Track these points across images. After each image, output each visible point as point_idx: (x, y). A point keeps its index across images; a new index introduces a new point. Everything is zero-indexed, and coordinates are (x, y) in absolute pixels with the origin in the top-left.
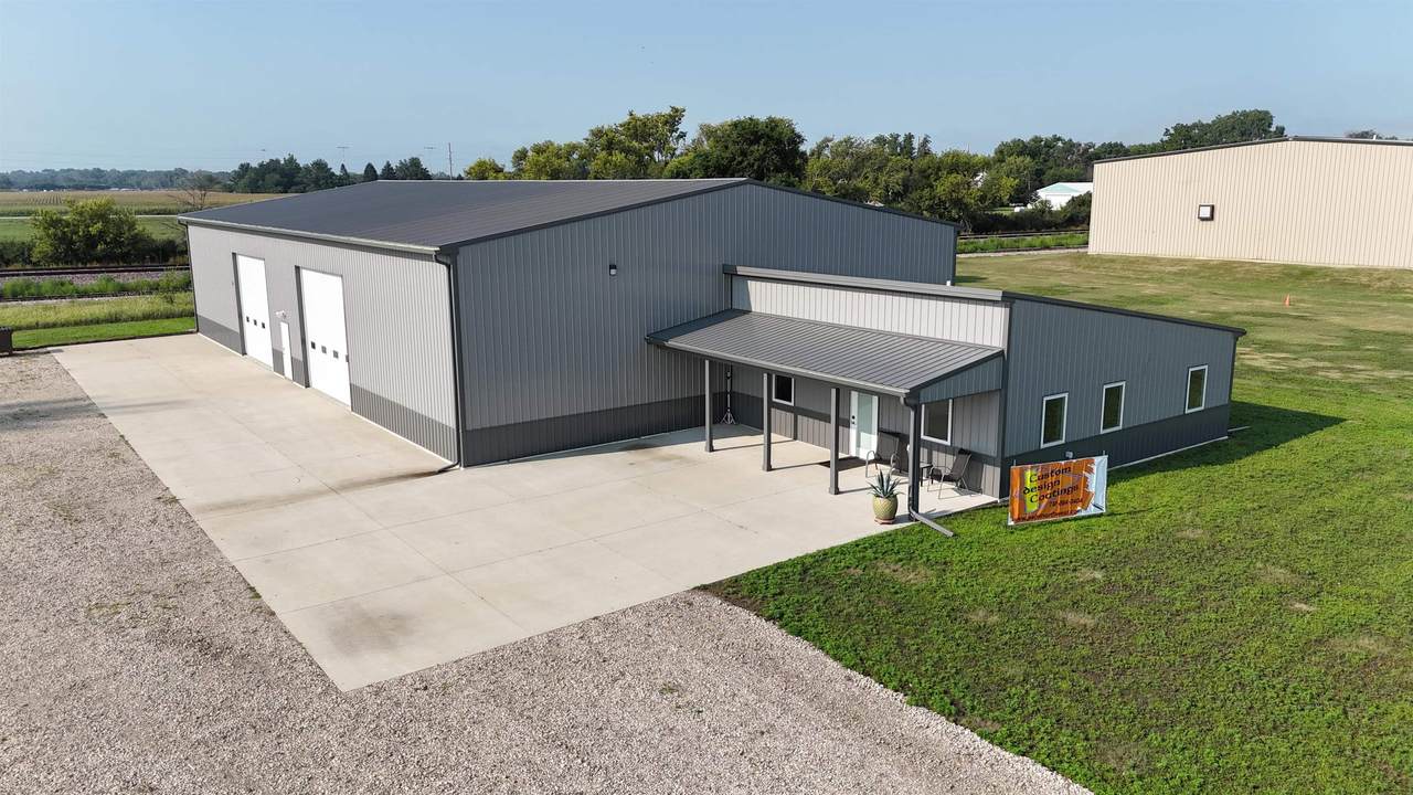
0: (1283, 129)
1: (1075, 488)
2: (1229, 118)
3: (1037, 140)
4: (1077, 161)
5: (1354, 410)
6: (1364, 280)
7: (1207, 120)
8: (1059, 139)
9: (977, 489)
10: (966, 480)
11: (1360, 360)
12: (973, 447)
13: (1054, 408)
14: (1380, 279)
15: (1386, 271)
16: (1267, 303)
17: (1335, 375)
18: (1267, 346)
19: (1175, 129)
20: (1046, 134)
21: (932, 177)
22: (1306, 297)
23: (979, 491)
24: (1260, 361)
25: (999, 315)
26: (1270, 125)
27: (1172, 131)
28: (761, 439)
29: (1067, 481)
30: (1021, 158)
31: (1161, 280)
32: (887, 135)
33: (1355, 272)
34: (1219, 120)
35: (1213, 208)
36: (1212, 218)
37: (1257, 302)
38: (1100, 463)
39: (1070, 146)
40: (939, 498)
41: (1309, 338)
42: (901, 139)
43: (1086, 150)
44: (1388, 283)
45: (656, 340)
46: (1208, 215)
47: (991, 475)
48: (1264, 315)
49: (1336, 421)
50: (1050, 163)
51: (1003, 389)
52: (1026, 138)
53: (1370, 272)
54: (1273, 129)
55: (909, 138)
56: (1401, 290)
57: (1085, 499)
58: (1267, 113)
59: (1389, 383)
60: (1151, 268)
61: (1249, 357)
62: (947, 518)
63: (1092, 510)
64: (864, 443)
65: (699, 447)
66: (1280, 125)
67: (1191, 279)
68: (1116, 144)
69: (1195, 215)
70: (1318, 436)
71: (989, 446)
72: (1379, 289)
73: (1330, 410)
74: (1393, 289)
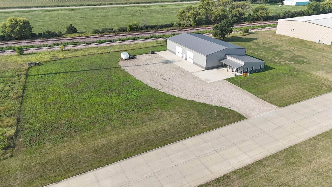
5: (277, 68)
6: (308, 44)
9: (242, 74)
11: (288, 60)
13: (248, 69)
14: (310, 44)
15: (312, 42)
16: (291, 48)
17: (283, 62)
18: (280, 58)
24: (277, 60)
25: (244, 63)
28: (227, 68)
29: (246, 74)
33: (308, 42)
35: (293, 29)
36: (293, 31)
38: (249, 73)
40: (239, 74)
41: (288, 56)
45: (220, 61)
48: (288, 51)
49: (275, 69)
51: (244, 68)
56: (311, 46)
59: (286, 64)
62: (239, 76)
63: (248, 76)
64: (235, 70)
65: (222, 69)
67: (287, 41)
69: (291, 30)
70: (273, 70)
71: (243, 71)
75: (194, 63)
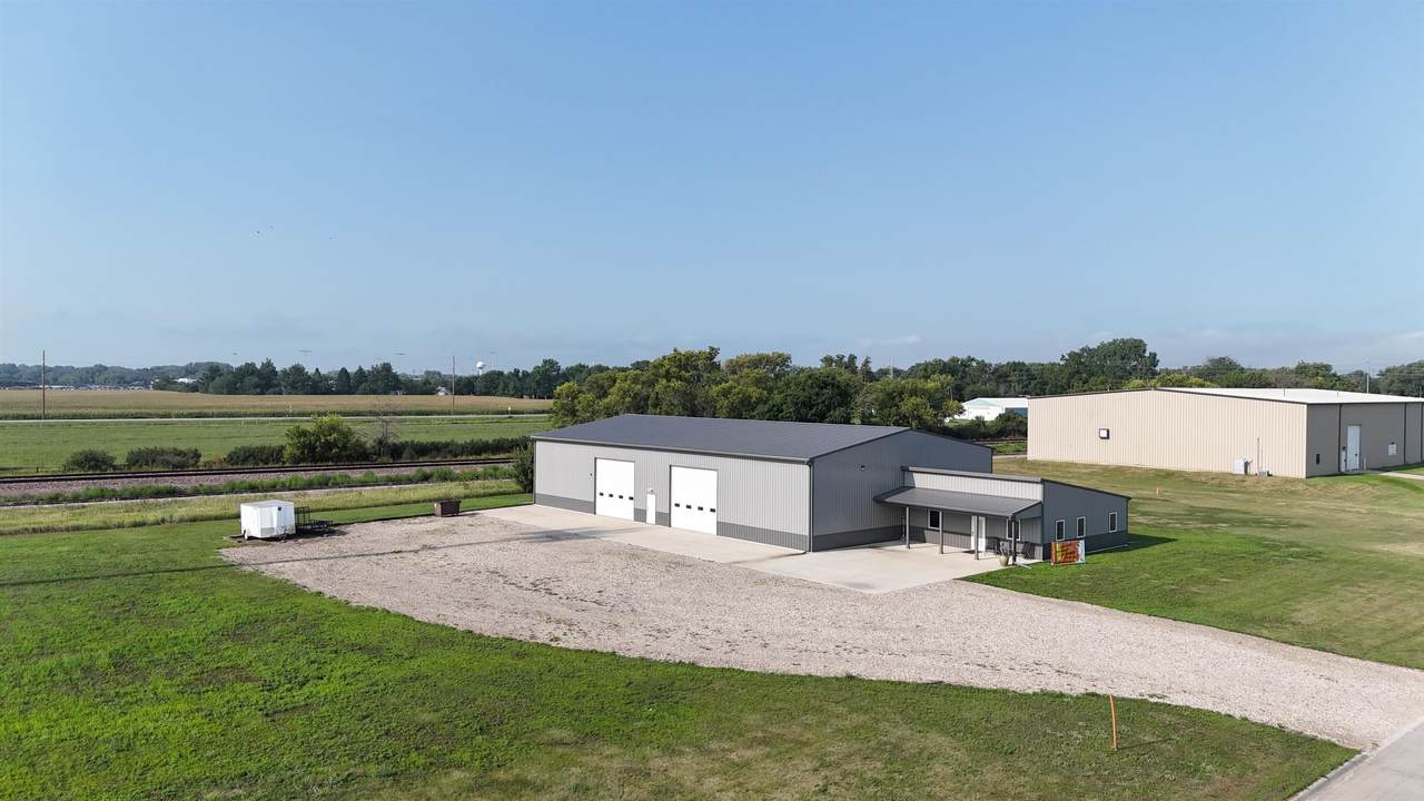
0: (1155, 355)
1: (1073, 552)
2: (1110, 344)
3: (954, 360)
4: (990, 379)
5: (1183, 537)
6: (1203, 479)
7: (1093, 345)
8: (973, 360)
10: (1028, 554)
11: (1192, 520)
12: (1031, 541)
13: (1060, 526)
14: (1213, 479)
15: (1216, 474)
16: (1146, 492)
17: (1178, 525)
18: (1144, 514)
19: (1069, 355)
20: (962, 356)
21: (897, 399)
22: (1169, 489)
23: (1033, 558)
24: (1141, 520)
25: (1040, 487)
26: (1144, 351)
27: (1067, 357)
29: (1071, 549)
30: (944, 376)
31: (1079, 478)
32: (834, 356)
33: (1199, 474)
34: (1103, 345)
35: (1108, 431)
36: (1108, 438)
37: (1139, 492)
38: (1082, 543)
39: (983, 366)
41: (1169, 510)
42: (846, 360)
43: (997, 370)
44: (1217, 481)
45: (881, 499)
46: (1105, 435)
47: (1039, 551)
48: (1143, 499)
49: (1175, 540)
50: (968, 380)
51: (1042, 517)
52: (946, 359)
53: (1207, 474)
54: (1147, 354)
55: (852, 358)
56: (1224, 486)
57: (1077, 557)
58: (1141, 341)
59: (1203, 529)
60: (1071, 470)
61: (1134, 517)
62: (1028, 565)
63: (1080, 561)
65: (903, 547)
66: (1152, 351)
67: (1100, 478)
68: (1019, 363)
69: (1097, 435)
70: (1166, 544)
71: (1039, 542)
72: (1212, 485)
73: (1173, 537)
74: (1220, 485)
75: (724, 529)
